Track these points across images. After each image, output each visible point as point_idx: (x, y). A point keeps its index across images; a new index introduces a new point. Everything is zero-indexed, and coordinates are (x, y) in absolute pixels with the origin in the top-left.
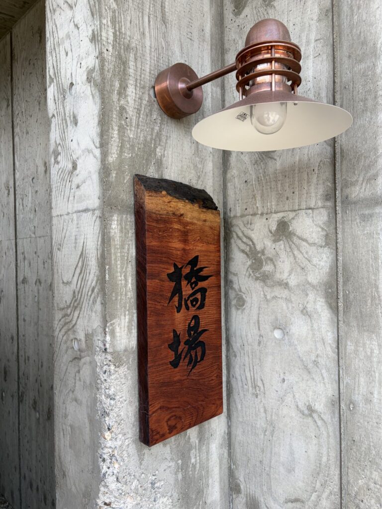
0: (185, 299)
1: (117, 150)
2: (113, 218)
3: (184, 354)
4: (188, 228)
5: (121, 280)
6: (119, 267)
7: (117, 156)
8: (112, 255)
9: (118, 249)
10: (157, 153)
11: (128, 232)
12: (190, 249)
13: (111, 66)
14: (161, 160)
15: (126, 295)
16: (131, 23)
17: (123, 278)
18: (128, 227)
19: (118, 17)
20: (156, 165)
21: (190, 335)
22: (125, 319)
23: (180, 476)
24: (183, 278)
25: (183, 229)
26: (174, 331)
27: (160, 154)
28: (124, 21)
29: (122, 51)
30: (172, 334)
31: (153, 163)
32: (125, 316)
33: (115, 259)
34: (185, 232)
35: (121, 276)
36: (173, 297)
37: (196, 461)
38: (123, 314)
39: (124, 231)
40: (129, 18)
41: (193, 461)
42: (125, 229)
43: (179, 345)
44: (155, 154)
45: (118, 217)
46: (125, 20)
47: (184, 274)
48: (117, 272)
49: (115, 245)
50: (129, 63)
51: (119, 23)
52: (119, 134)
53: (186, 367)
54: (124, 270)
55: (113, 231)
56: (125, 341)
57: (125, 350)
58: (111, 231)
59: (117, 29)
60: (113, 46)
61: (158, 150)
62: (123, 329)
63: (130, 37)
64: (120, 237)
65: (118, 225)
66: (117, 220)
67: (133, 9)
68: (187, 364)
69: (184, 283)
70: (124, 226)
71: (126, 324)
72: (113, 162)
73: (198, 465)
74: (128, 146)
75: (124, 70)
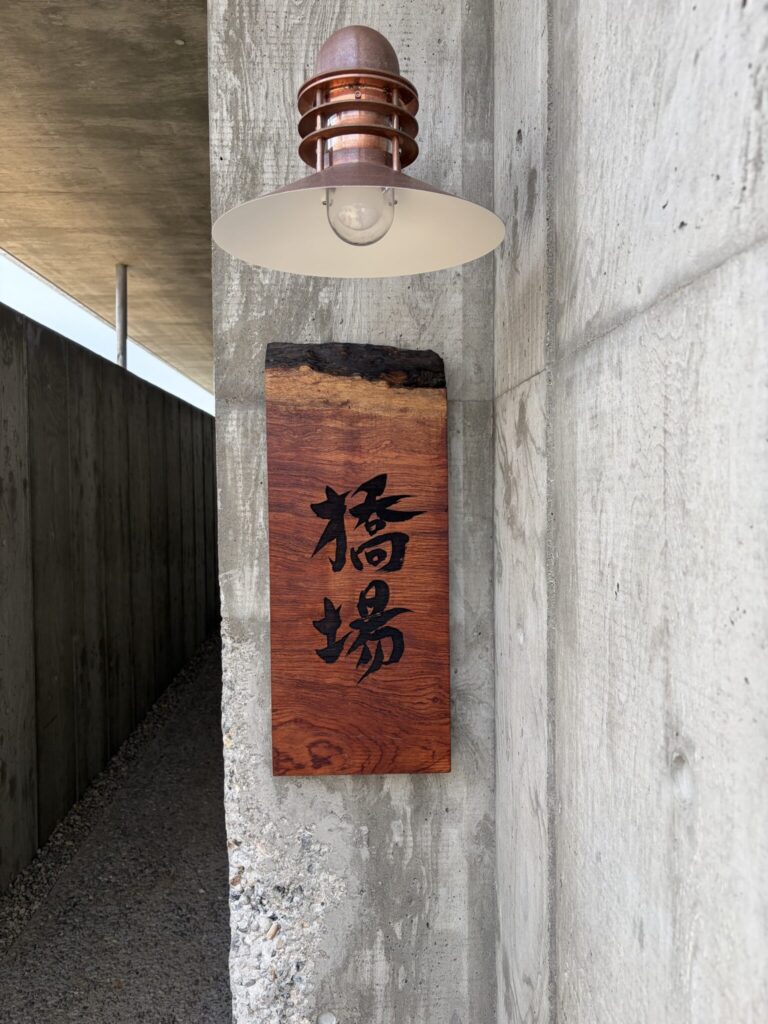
0: (352, 549)
1: (237, 311)
2: (230, 416)
3: (348, 644)
4: (360, 425)
5: (244, 512)
6: (240, 490)
7: (237, 319)
8: (229, 472)
9: (239, 463)
10: (320, 300)
11: (259, 435)
12: (365, 463)
13: (229, 182)
14: (329, 311)
15: (254, 534)
16: (267, 97)
17: (248, 507)
18: (258, 428)
19: (242, 98)
20: (319, 320)
21: (363, 613)
22: (252, 571)
23: (365, 853)
24: (347, 514)
25: (349, 428)
26: (326, 601)
27: (327, 301)
28: (253, 100)
29: (249, 150)
30: (322, 606)
31: (310, 320)
32: (252, 566)
33: (234, 479)
34: (352, 433)
35: (244, 505)
36: (325, 544)
37: (404, 842)
38: (248, 563)
39: (250, 434)
40: (263, 91)
41: (397, 838)
42: (252, 431)
43: (339, 626)
44: (316, 303)
45: (238, 414)
46: (256, 95)
47: (349, 507)
48: (237, 498)
49: (233, 458)
50: (262, 166)
51: (243, 108)
52: (241, 284)
53: (354, 667)
54: (250, 495)
55: (230, 436)
56: (251, 605)
57: (252, 619)
58: (226, 435)
59: (240, 118)
60: (233, 149)
61: (322, 294)
62: (247, 587)
63: (265, 121)
64: (242, 444)
65: (238, 427)
66: (238, 419)
67: (271, 72)
68: (356, 661)
69: (350, 522)
70: (249, 428)
71: (254, 580)
72: (231, 329)
73: (409, 853)
74: (260, 299)
75: (253, 179)
